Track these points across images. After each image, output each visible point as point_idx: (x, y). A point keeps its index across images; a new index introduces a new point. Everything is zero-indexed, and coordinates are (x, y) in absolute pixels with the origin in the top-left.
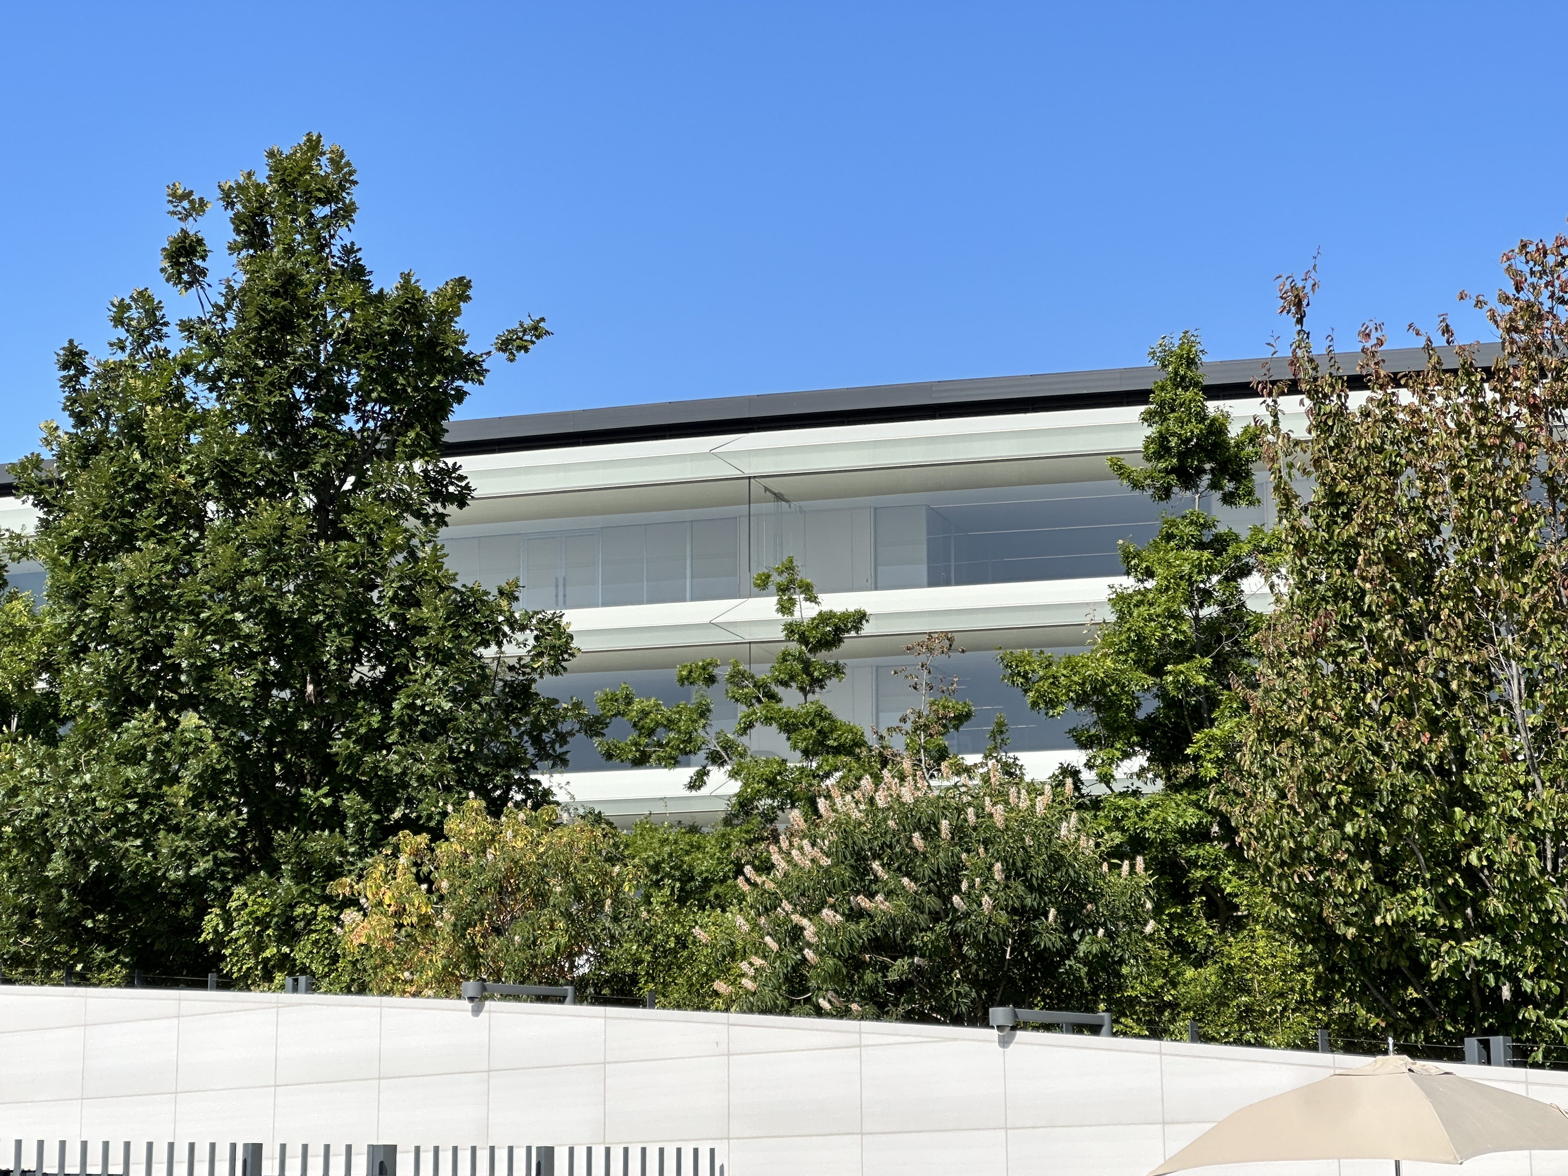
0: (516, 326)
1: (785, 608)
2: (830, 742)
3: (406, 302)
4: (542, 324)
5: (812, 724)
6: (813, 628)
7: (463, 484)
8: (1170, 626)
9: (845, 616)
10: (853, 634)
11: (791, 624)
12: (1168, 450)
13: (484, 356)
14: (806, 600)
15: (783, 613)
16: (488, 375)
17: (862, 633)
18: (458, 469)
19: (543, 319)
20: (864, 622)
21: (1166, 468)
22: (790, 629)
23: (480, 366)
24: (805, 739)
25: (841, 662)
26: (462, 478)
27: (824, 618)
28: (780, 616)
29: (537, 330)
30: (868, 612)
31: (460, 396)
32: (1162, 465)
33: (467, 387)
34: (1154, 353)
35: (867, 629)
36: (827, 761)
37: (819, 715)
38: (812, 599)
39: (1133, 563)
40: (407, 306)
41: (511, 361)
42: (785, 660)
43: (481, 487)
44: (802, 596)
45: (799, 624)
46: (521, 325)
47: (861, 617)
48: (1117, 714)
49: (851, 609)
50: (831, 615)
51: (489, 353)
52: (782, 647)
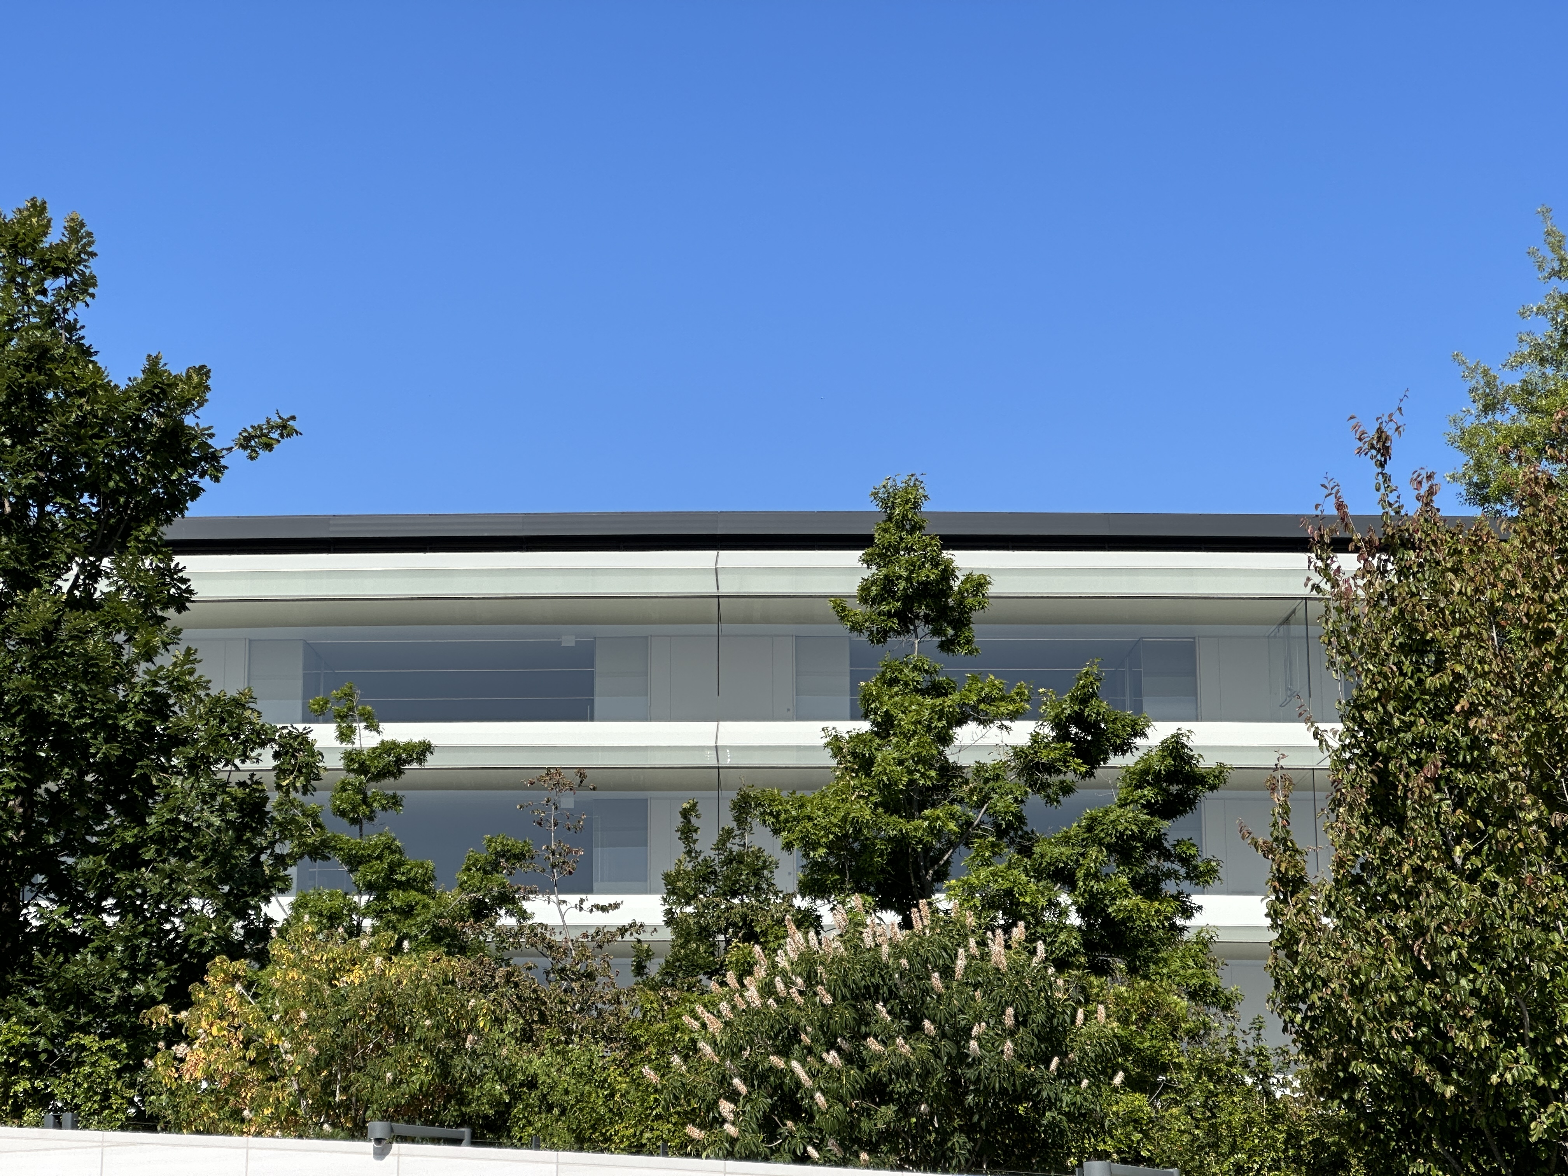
0: (263, 422)
1: (345, 735)
2: (398, 877)
3: (156, 387)
4: (291, 423)
5: (380, 858)
6: (375, 758)
7: (184, 587)
8: (918, 771)
9: (409, 748)
10: (415, 765)
11: (350, 753)
12: (892, 594)
13: (224, 452)
14: (367, 727)
15: (342, 741)
16: (226, 471)
17: (427, 765)
18: (181, 571)
19: (293, 418)
20: (428, 754)
21: (889, 612)
22: (349, 757)
23: (218, 462)
24: (375, 872)
25: (399, 793)
26: (185, 581)
27: (388, 747)
28: (337, 744)
29: (285, 429)
30: (434, 743)
31: (195, 492)
32: (884, 608)
33: (205, 483)
34: (877, 493)
35: (431, 761)
36: (398, 896)
37: (389, 848)
38: (372, 727)
39: (873, 706)
40: (157, 391)
41: (252, 458)
42: (344, 789)
43: (202, 589)
44: (363, 725)
45: (359, 753)
46: (268, 422)
47: (424, 749)
48: (872, 859)
49: (416, 740)
50: (394, 745)
51: (230, 449)
52: (343, 775)
